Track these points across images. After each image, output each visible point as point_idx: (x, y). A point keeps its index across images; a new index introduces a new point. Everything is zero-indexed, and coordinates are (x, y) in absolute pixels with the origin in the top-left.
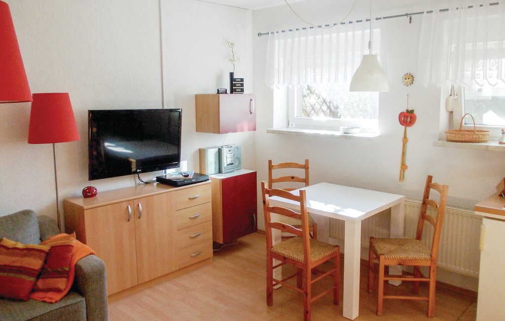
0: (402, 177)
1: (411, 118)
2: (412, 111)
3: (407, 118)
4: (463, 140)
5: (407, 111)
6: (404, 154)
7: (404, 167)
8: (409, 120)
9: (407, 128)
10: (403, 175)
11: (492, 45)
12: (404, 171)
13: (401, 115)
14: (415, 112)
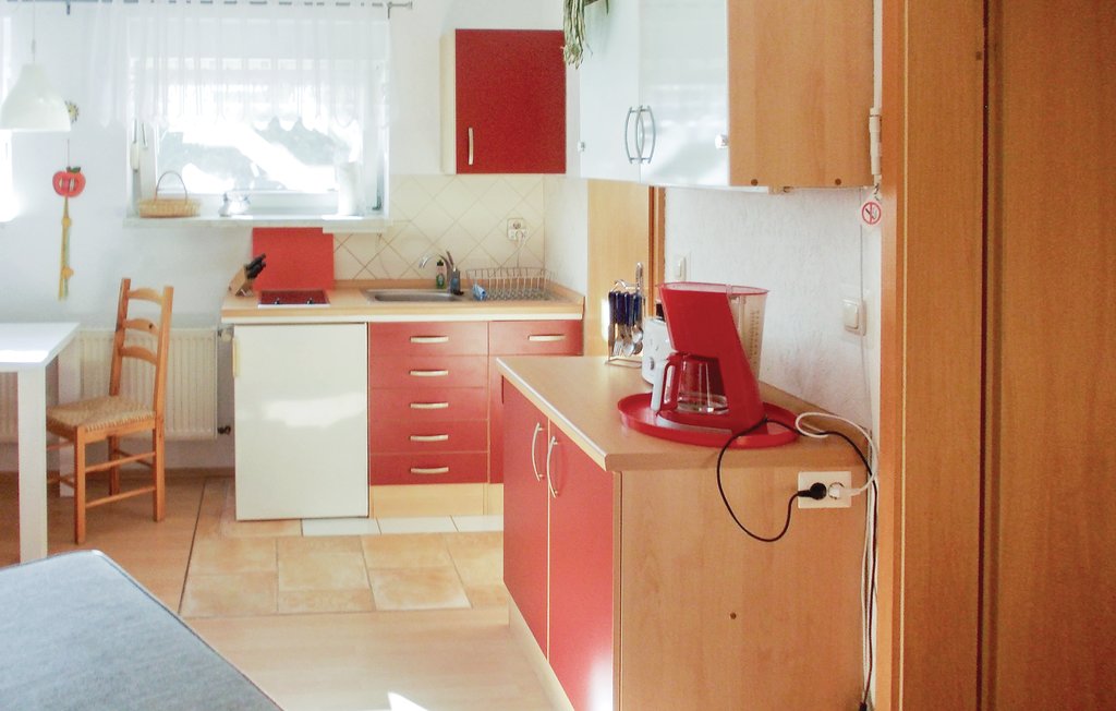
0: (64, 292)
1: (77, 181)
2: (78, 170)
3: (69, 182)
4: (170, 213)
5: (69, 169)
6: (65, 248)
7: (66, 272)
8: (72, 184)
9: (70, 200)
10: (66, 287)
11: (207, 63)
12: (66, 281)
13: (58, 177)
14: (83, 172)
